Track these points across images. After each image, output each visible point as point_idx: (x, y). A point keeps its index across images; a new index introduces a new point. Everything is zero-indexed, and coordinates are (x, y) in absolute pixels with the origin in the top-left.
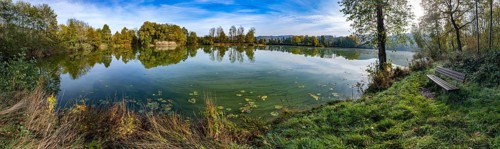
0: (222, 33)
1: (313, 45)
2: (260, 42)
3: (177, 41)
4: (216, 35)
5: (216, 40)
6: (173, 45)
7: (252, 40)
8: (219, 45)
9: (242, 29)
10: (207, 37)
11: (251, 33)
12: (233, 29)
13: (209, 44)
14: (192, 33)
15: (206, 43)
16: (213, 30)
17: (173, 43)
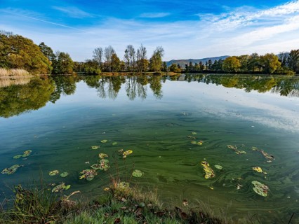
0: (114, 56)
1: (267, 71)
2: (172, 70)
3: (31, 68)
4: (104, 60)
5: (106, 68)
6: (22, 76)
7: (158, 67)
8: (110, 74)
9: (144, 50)
10: (90, 63)
11: (157, 55)
12: (130, 51)
13: (95, 74)
14: (62, 55)
15: (90, 72)
16: (99, 52)
17: (21, 71)
